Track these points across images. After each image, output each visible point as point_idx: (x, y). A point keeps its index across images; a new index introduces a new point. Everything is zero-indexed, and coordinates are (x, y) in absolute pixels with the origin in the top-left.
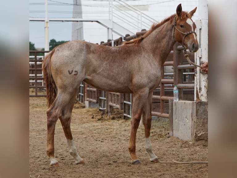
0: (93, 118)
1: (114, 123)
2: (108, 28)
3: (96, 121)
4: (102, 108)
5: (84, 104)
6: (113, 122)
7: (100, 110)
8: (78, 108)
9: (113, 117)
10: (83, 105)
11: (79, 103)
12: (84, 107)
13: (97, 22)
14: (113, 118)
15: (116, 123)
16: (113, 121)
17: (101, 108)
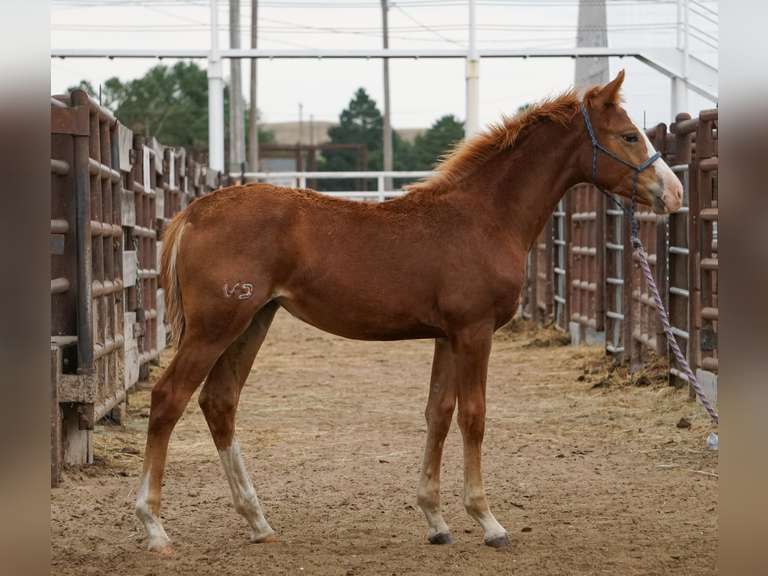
0: (581, 379)
1: (638, 398)
2: (674, 78)
3: (588, 391)
4: (614, 346)
5: (568, 330)
6: (636, 395)
7: (609, 353)
8: (547, 344)
9: (643, 378)
10: (564, 334)
11: (555, 329)
12: (567, 342)
13: (638, 57)
14: (643, 382)
15: (647, 397)
16: (638, 390)
17: (611, 348)
